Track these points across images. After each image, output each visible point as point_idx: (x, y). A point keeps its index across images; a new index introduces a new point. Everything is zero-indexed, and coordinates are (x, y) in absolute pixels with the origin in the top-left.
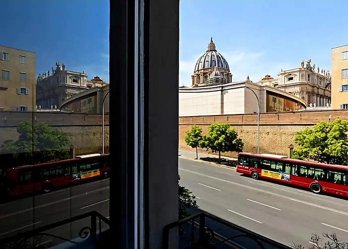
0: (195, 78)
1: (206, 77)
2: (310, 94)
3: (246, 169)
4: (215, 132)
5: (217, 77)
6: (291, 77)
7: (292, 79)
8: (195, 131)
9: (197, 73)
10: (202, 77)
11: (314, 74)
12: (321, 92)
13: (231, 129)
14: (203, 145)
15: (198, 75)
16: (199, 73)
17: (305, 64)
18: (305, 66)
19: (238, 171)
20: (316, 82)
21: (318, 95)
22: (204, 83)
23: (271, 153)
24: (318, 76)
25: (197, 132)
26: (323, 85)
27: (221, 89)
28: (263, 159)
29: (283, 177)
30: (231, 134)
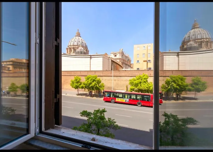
0: (69, 50)
1: (75, 50)
2: (123, 63)
3: (109, 99)
4: (90, 80)
5: (81, 51)
6: (115, 55)
7: (116, 56)
8: (77, 79)
9: (70, 47)
10: (72, 50)
11: (124, 55)
12: (126, 63)
13: (98, 78)
14: (82, 88)
15: (70, 48)
16: (71, 47)
17: (121, 50)
18: (121, 51)
19: (104, 100)
20: (124, 58)
21: (125, 64)
22: (74, 53)
23: (119, 90)
24: (125, 56)
25: (78, 80)
26: (127, 60)
27: (90, 57)
28: (117, 93)
29: (126, 101)
30: (98, 81)
